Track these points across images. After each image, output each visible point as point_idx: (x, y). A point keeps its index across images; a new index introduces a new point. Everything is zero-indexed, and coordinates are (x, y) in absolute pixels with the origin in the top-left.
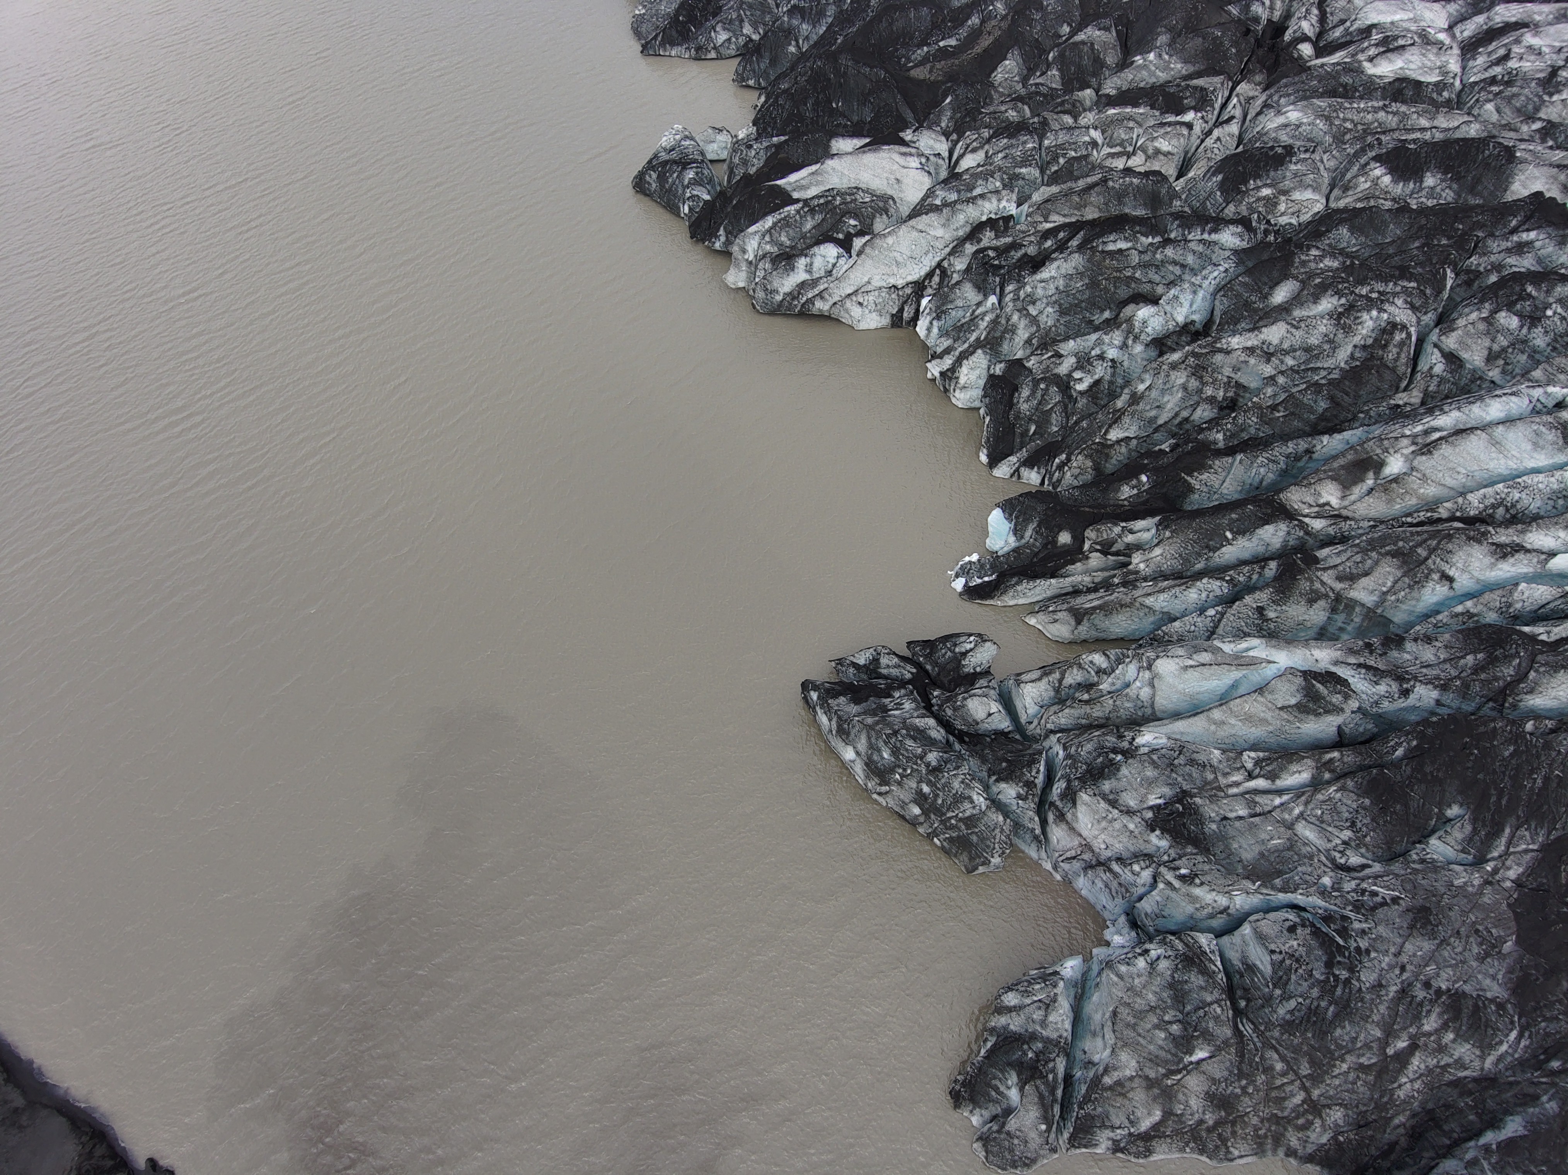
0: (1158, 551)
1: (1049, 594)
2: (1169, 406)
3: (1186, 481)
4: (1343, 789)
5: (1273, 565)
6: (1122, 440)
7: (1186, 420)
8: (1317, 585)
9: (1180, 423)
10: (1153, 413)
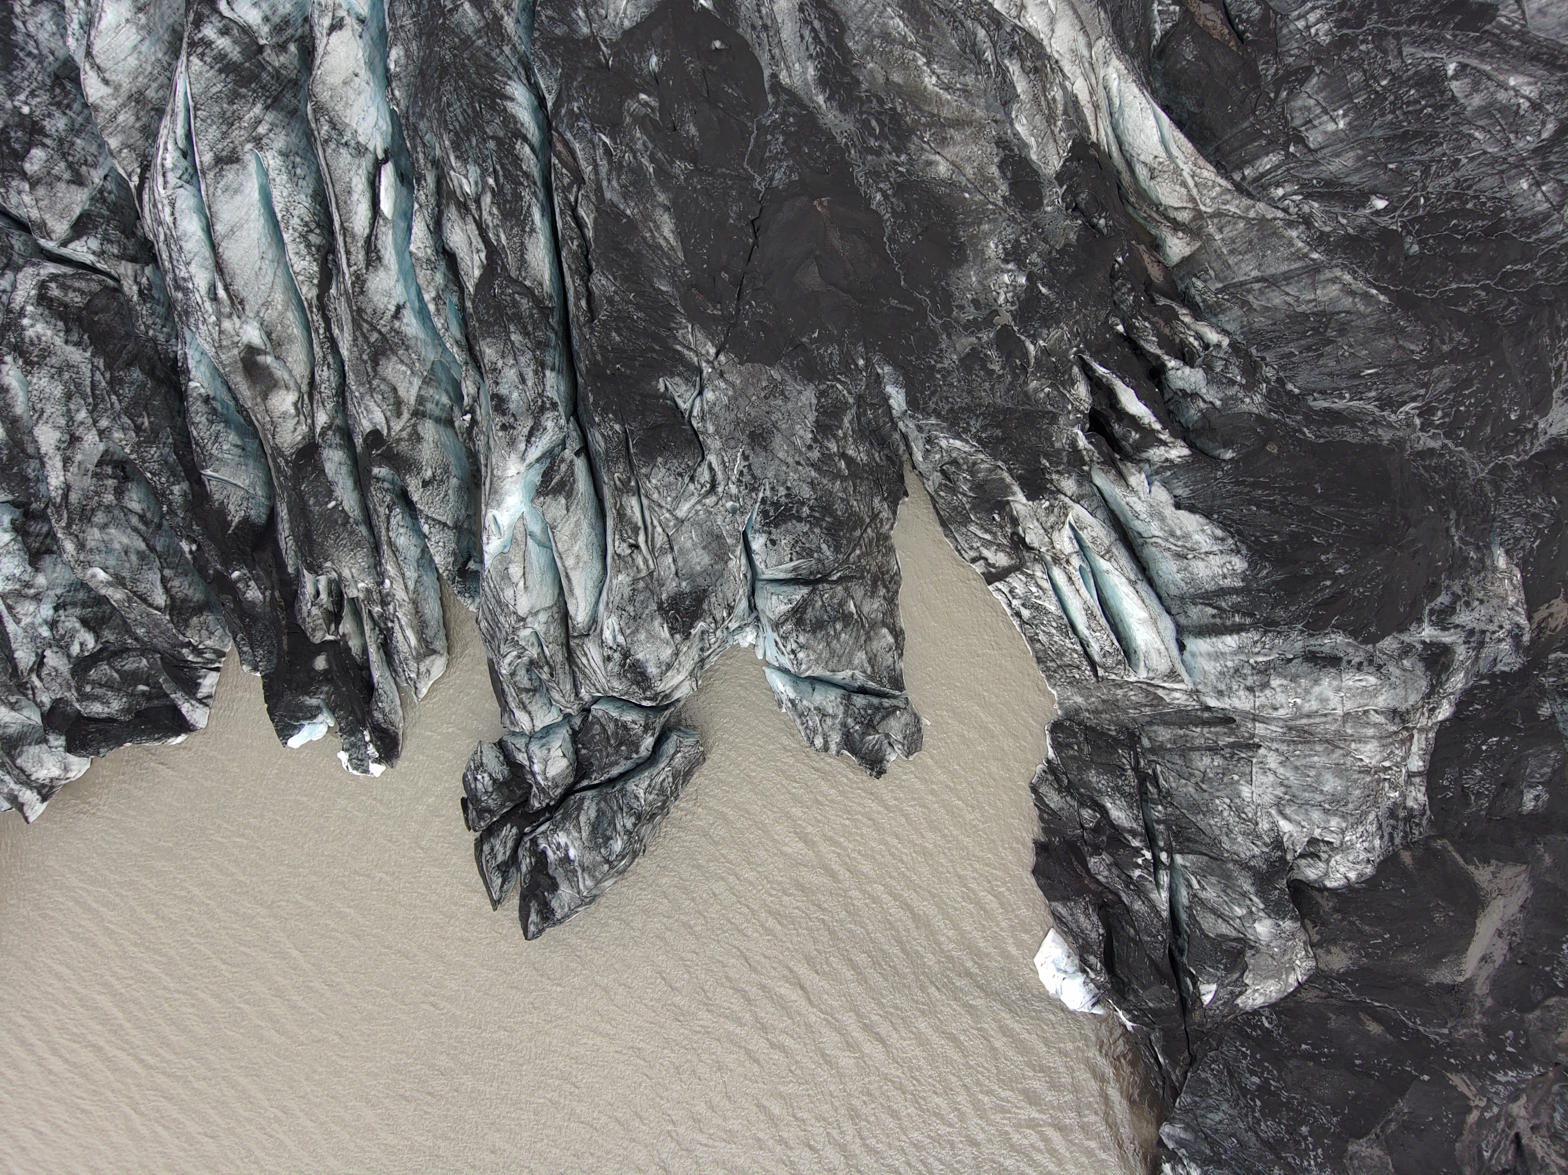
0: (346, 573)
1: (387, 674)
2: (125, 540)
3: (236, 527)
4: (648, 477)
5: (376, 470)
6: (165, 587)
7: (142, 518)
8: (404, 434)
9: (146, 523)
10: (134, 558)
